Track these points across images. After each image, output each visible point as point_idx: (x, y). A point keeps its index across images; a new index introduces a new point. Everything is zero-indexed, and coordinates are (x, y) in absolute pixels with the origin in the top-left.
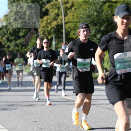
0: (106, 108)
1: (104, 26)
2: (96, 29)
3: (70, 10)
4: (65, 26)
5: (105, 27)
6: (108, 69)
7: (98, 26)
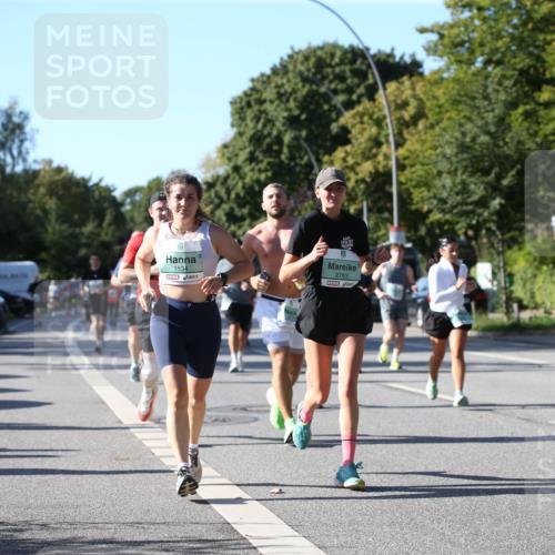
0: (519, 418)
1: (513, 172)
2: (487, 183)
3: (411, 128)
4: (398, 176)
5: (513, 176)
6: (525, 303)
7: (493, 175)
